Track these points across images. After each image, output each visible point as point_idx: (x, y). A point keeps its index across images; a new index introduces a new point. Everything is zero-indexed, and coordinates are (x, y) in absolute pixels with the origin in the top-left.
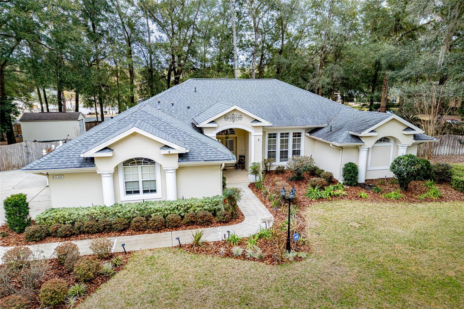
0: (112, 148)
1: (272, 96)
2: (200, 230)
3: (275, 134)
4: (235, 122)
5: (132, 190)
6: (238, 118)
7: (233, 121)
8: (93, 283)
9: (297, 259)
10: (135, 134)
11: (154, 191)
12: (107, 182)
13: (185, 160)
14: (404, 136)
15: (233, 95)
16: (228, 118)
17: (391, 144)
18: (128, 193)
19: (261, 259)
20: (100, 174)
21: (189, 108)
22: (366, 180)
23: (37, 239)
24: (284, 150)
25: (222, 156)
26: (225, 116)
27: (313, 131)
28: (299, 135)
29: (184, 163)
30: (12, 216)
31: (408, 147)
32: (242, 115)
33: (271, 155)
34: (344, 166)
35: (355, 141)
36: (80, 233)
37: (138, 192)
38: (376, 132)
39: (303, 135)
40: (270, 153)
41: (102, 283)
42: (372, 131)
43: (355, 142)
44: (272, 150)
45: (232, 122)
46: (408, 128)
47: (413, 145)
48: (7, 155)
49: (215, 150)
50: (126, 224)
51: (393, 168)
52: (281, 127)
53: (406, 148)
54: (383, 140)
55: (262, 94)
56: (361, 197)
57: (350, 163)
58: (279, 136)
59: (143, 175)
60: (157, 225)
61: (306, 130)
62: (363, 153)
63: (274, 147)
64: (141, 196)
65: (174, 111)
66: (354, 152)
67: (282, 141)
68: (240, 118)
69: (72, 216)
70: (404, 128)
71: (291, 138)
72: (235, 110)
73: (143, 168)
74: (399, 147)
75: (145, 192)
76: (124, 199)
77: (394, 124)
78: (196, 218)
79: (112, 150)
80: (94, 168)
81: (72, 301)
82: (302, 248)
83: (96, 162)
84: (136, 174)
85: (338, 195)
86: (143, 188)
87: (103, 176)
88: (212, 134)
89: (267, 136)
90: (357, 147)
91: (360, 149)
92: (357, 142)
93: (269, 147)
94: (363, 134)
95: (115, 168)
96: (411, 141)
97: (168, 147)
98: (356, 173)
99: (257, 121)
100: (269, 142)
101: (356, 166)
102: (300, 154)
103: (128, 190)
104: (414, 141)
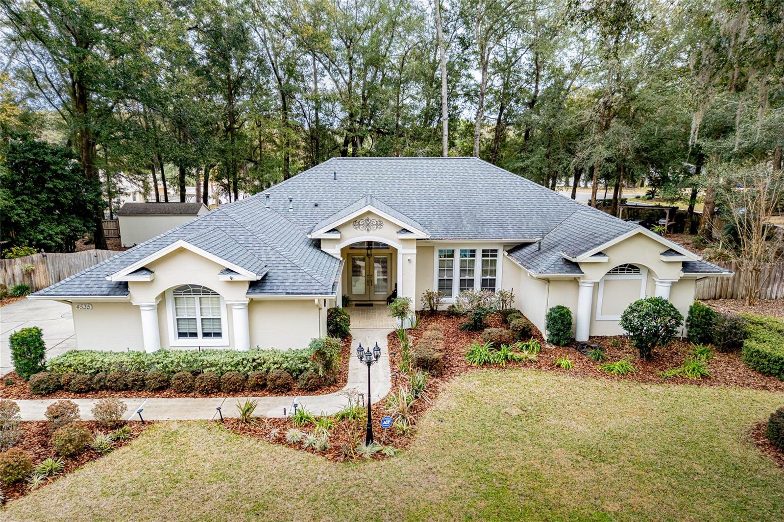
0: (152, 270)
1: (459, 187)
2: (251, 399)
3: (453, 251)
4: (371, 232)
5: (187, 331)
6: (376, 225)
7: (368, 230)
8: (76, 460)
9: (378, 456)
10: (181, 250)
11: (219, 335)
12: (148, 317)
13: (257, 291)
14: (665, 265)
15: (393, 185)
16: (360, 225)
17: (642, 277)
18: (182, 335)
19: (324, 451)
20: (138, 307)
21: (316, 205)
22: (590, 337)
24: (467, 277)
25: (317, 287)
26: (355, 222)
27: (514, 248)
28: (494, 253)
29: (257, 296)
30: (19, 358)
31: (673, 283)
32: (381, 222)
33: (445, 286)
34: (549, 311)
35: (569, 269)
36: (102, 388)
37: (194, 335)
38: (605, 255)
39: (501, 253)
40: (442, 282)
41: (88, 461)
42: (599, 254)
43: (567, 272)
44: (445, 277)
45: (365, 232)
46: (670, 252)
47: (682, 280)
48: (71, 267)
49: (310, 277)
50: (163, 381)
51: (625, 319)
52: (457, 241)
53: (670, 285)
54: (628, 270)
55: (444, 182)
56: (559, 366)
57: (559, 307)
58: (457, 255)
59: (203, 310)
60: (205, 386)
61: (505, 245)
62: (585, 292)
63: (450, 272)
64: (200, 341)
65: (292, 210)
66: (570, 289)
67: (463, 263)
68: (379, 224)
69: (94, 363)
70: (662, 251)
71: (479, 259)
72: (369, 213)
73: (202, 299)
74: (657, 283)
75: (206, 335)
76: (175, 343)
77: (641, 242)
78: (266, 380)
79: (152, 272)
80: (128, 297)
81: (36, 480)
82: (397, 441)
83: (131, 288)
84: (193, 308)
85: (520, 360)
86: (203, 329)
87: (142, 308)
88: (335, 250)
89: (437, 254)
90: (576, 281)
91: (580, 284)
92: (571, 272)
93: (441, 273)
94: (579, 259)
95: (157, 298)
96: (677, 273)
97: (229, 271)
98: (568, 324)
99: (405, 230)
100: (441, 263)
101: (568, 312)
102: (494, 286)
103: (181, 331)
104: (682, 274)
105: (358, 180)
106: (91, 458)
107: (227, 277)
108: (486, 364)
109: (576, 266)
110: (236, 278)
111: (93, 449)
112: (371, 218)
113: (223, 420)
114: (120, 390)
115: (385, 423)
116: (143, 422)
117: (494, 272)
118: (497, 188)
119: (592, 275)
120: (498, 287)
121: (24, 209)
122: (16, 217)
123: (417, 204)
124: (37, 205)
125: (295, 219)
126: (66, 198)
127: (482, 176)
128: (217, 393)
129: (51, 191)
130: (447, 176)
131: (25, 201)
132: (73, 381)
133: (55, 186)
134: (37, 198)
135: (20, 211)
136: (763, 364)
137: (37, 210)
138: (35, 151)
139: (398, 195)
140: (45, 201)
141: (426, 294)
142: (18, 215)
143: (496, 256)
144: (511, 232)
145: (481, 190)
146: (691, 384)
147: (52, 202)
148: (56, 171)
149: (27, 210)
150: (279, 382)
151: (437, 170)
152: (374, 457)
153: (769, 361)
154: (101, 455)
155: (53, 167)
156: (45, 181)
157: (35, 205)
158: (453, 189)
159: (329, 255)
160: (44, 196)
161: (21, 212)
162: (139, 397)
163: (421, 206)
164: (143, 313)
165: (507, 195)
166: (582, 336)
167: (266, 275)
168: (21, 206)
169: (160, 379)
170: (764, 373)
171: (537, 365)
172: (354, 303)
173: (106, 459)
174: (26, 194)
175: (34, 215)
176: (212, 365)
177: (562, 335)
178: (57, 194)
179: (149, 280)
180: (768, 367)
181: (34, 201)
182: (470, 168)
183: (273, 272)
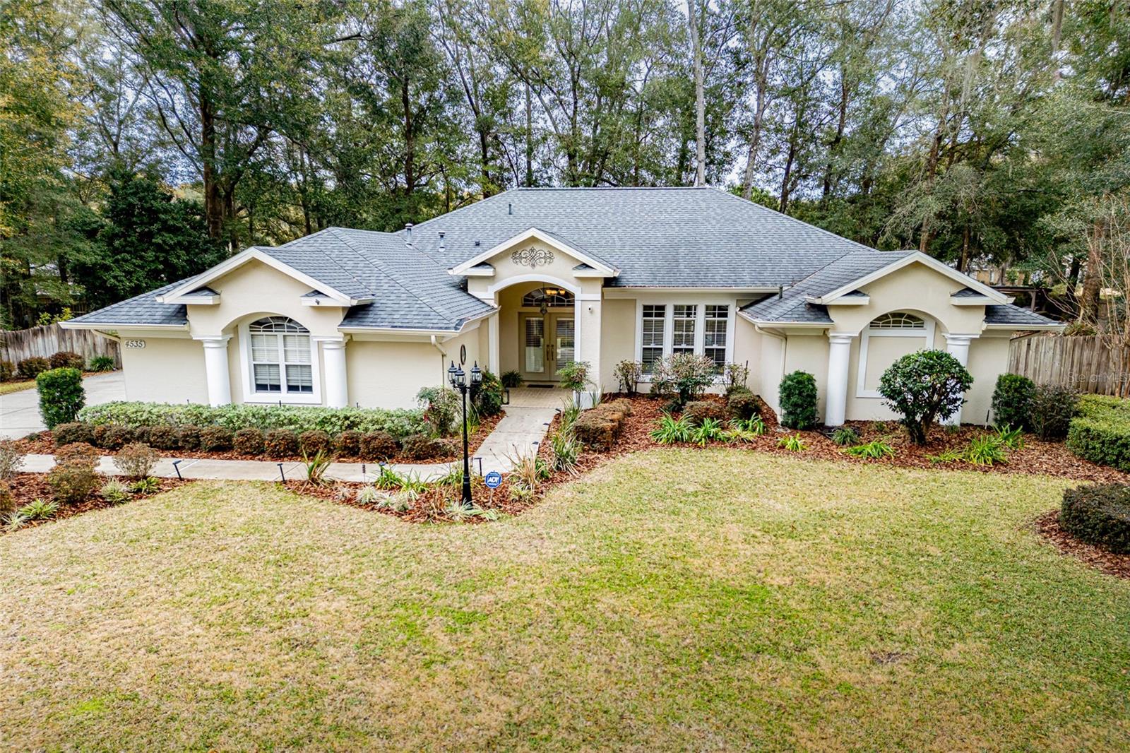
0: (218, 291)
1: (683, 224)
3: (663, 308)
4: (537, 268)
5: (268, 383)
6: (544, 257)
7: (533, 266)
8: (76, 507)
9: (474, 519)
10: (254, 264)
11: (308, 389)
12: (214, 358)
13: (355, 323)
14: (957, 311)
16: (521, 258)
17: (926, 333)
18: (261, 387)
19: (402, 512)
20: (200, 343)
21: (478, 244)
22: (847, 422)
24: (684, 346)
25: (434, 321)
26: (514, 252)
28: (722, 311)
29: (353, 328)
31: (973, 340)
32: (551, 254)
33: (651, 356)
34: (783, 379)
35: (812, 316)
37: (277, 388)
38: (864, 295)
39: (733, 310)
40: (647, 352)
41: (91, 509)
42: (855, 293)
43: (809, 320)
44: (653, 346)
45: (529, 268)
46: (965, 290)
47: (985, 335)
49: (428, 309)
50: (224, 438)
53: (968, 343)
54: (905, 322)
56: (783, 447)
57: (797, 373)
58: (669, 312)
59: (288, 354)
60: (276, 445)
61: (738, 298)
62: (839, 352)
63: (659, 339)
64: (284, 396)
65: (443, 250)
66: (816, 348)
67: (677, 325)
68: (549, 258)
69: (139, 414)
70: (956, 290)
71: (700, 319)
72: (533, 240)
73: (288, 338)
74: (949, 342)
75: (292, 388)
76: (252, 399)
77: (919, 278)
78: (357, 442)
79: (217, 294)
80: (186, 328)
81: (16, 521)
82: (508, 507)
83: (191, 316)
84: (274, 349)
85: (729, 439)
86: (288, 380)
87: (205, 345)
88: (488, 294)
89: (640, 311)
90: (824, 336)
91: (832, 340)
92: (814, 320)
93: (646, 339)
94: (826, 300)
95: (225, 331)
96: (977, 324)
97: (317, 293)
98: (808, 396)
99: (585, 266)
100: (647, 326)
101: (811, 380)
102: (723, 359)
103: (259, 382)
104: (985, 326)
105: (542, 215)
106: (96, 506)
107: (312, 301)
108: (678, 441)
109: (821, 311)
110: (324, 302)
111: (101, 497)
112: (537, 247)
113: (285, 482)
114: (168, 449)
116: (181, 479)
117: (721, 340)
118: (737, 225)
119: (846, 326)
120: (729, 359)
121: (124, 271)
122: (112, 280)
123: (618, 244)
124: (142, 267)
125: (445, 261)
126: (178, 257)
127: (719, 211)
128: (292, 456)
129: (159, 248)
130: (669, 210)
131: (126, 261)
132: (108, 433)
133: (164, 241)
134: (142, 258)
135: (118, 273)
136: (1094, 448)
137: (142, 273)
138: (142, 194)
139: (594, 233)
140: (152, 261)
141: (621, 365)
142: (115, 277)
143: (726, 315)
144: (747, 278)
145: (714, 227)
146: (975, 469)
147: (161, 263)
148: (165, 222)
149: (128, 273)
150: (374, 444)
151: (655, 202)
152: (466, 521)
153: (1103, 443)
154: (111, 504)
155: (162, 216)
156: (150, 235)
157: (138, 266)
158: (674, 225)
159: (479, 300)
160: (150, 255)
161: (120, 273)
162: (191, 457)
163: (623, 246)
164: (207, 351)
165: (750, 233)
166: (835, 418)
167: (371, 305)
168: (120, 267)
169: (219, 435)
170: (1096, 463)
171: (752, 446)
172: (527, 384)
173: (116, 508)
174: (128, 252)
175: (137, 280)
176: (291, 422)
177: (802, 412)
178: (167, 252)
179: (211, 303)
180: (1102, 452)
181: (138, 262)
182: (704, 200)
183: (380, 301)
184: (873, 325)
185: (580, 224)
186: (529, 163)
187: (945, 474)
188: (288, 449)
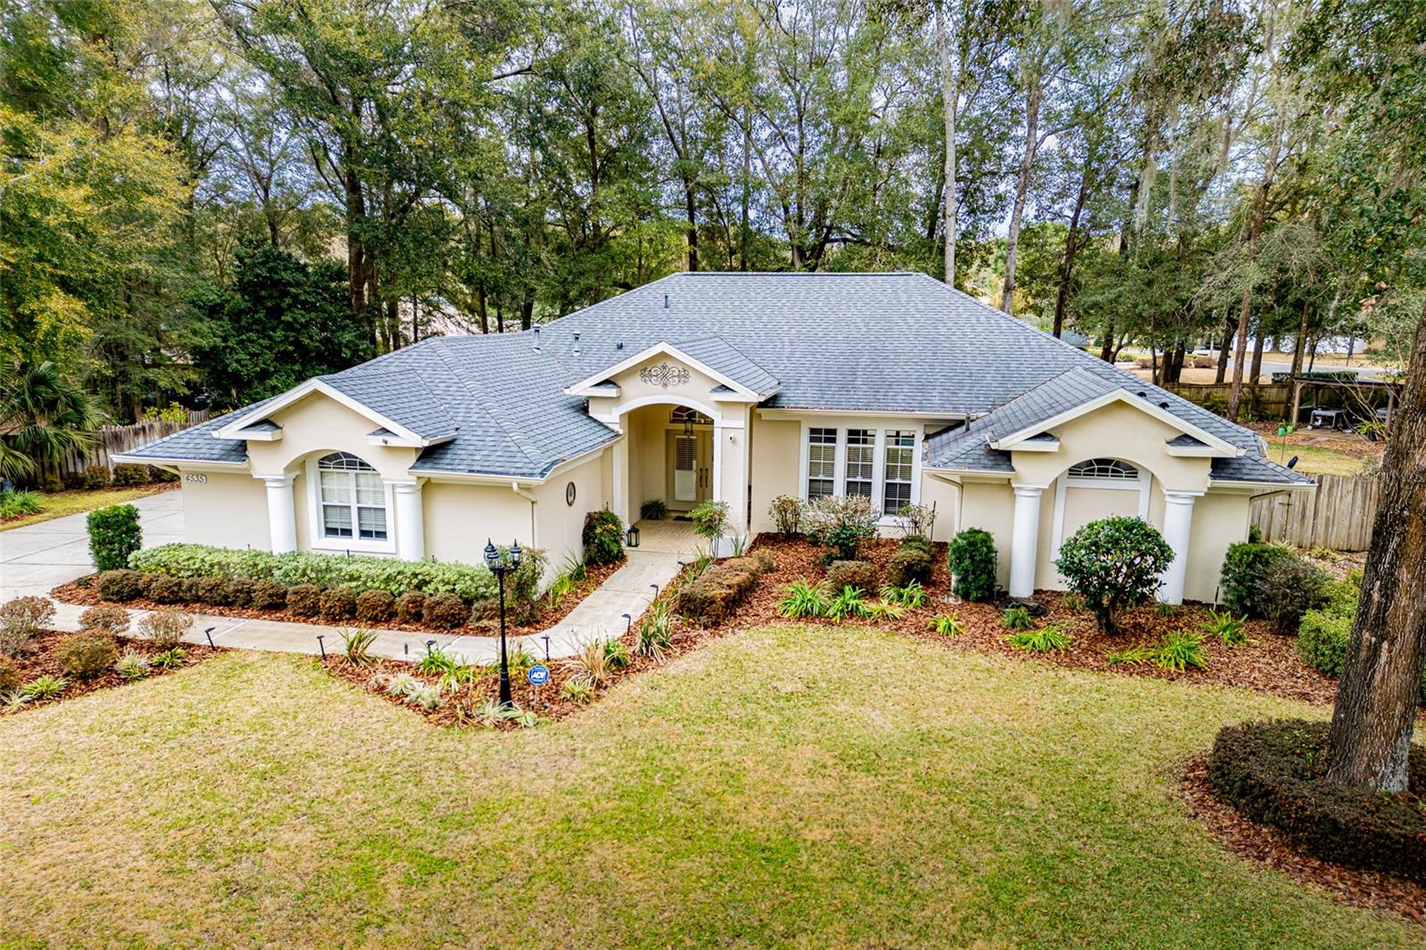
0: (278, 423)
1: (872, 323)
3: (834, 432)
4: (670, 388)
5: (338, 526)
6: (678, 376)
7: (665, 385)
8: (87, 684)
9: (507, 725)
10: (317, 396)
11: (381, 535)
12: (277, 498)
13: (429, 465)
14: (1176, 464)
16: (651, 376)
17: (1141, 485)
18: (331, 531)
19: (430, 710)
20: (262, 481)
21: (620, 347)
22: (1036, 592)
23: (114, 598)
24: (859, 479)
25: (519, 465)
26: (643, 369)
28: (908, 438)
29: (427, 472)
31: (1197, 498)
33: (818, 489)
35: (991, 463)
36: (197, 599)
37: (347, 532)
38: (1057, 439)
39: (919, 439)
40: (816, 485)
41: (101, 687)
42: (1043, 436)
43: (988, 467)
44: (821, 477)
45: (660, 387)
46: (1185, 439)
47: (1213, 494)
49: (516, 449)
50: (277, 595)
52: (835, 412)
53: (1192, 502)
54: (1113, 471)
57: (974, 532)
58: (842, 437)
59: (362, 494)
61: (928, 423)
62: (1025, 509)
63: (830, 469)
64: (356, 543)
65: (576, 354)
66: (997, 500)
67: (852, 453)
68: (685, 374)
70: (1169, 436)
71: (879, 448)
72: (663, 355)
73: (360, 477)
74: (1167, 498)
75: (364, 534)
76: (322, 546)
77: (1127, 418)
78: (421, 606)
79: (278, 427)
80: (244, 465)
81: (16, 701)
82: (556, 708)
83: (251, 452)
84: (342, 486)
85: (870, 614)
86: (360, 525)
87: (268, 484)
88: (612, 416)
89: (805, 435)
90: (1007, 485)
91: (1016, 492)
92: (991, 468)
93: (813, 468)
95: (288, 469)
96: (1201, 479)
97: (385, 431)
98: (981, 561)
99: (725, 388)
100: (814, 453)
101: (987, 539)
102: (908, 497)
103: (329, 526)
104: (1210, 482)
105: (704, 309)
106: (109, 684)
107: (378, 440)
108: (806, 615)
109: (1005, 457)
110: (393, 442)
111: (117, 672)
112: (670, 364)
113: (324, 657)
114: (217, 604)
115: (536, 675)
116: (214, 649)
117: (907, 472)
118: (940, 326)
119: (1032, 476)
121: (249, 354)
122: (235, 365)
123: (788, 349)
124: (270, 348)
125: (577, 369)
126: (311, 338)
127: (921, 306)
128: (349, 619)
129: (289, 326)
130: (859, 304)
131: (252, 341)
132: (154, 585)
133: (295, 319)
134: (270, 338)
135: (242, 356)
136: (1323, 654)
137: (269, 356)
138: (271, 264)
139: (762, 334)
140: (282, 342)
141: (777, 503)
142: (238, 361)
143: (911, 443)
144: (936, 400)
145: (910, 327)
146: (1159, 676)
147: (291, 344)
148: (295, 297)
149: (253, 355)
150: (437, 611)
151: (844, 293)
152: (499, 726)
153: (1334, 649)
154: (125, 681)
155: (293, 290)
156: (281, 312)
157: (266, 347)
158: (861, 325)
159: (601, 424)
160: (279, 334)
161: (244, 357)
162: (240, 616)
163: (793, 353)
164: (269, 490)
165: (954, 338)
166: (1021, 588)
167: (452, 442)
168: (245, 348)
169: (271, 591)
170: (1324, 673)
172: (674, 515)
173: (130, 687)
174: (257, 331)
175: (264, 363)
176: (352, 578)
177: (974, 580)
178: (298, 331)
179: (270, 439)
180: (1331, 660)
181: (265, 342)
182: (905, 292)
183: (465, 437)
184: (1074, 472)
185: (747, 322)
186: (745, 212)
187: (1119, 680)
188: (346, 611)
